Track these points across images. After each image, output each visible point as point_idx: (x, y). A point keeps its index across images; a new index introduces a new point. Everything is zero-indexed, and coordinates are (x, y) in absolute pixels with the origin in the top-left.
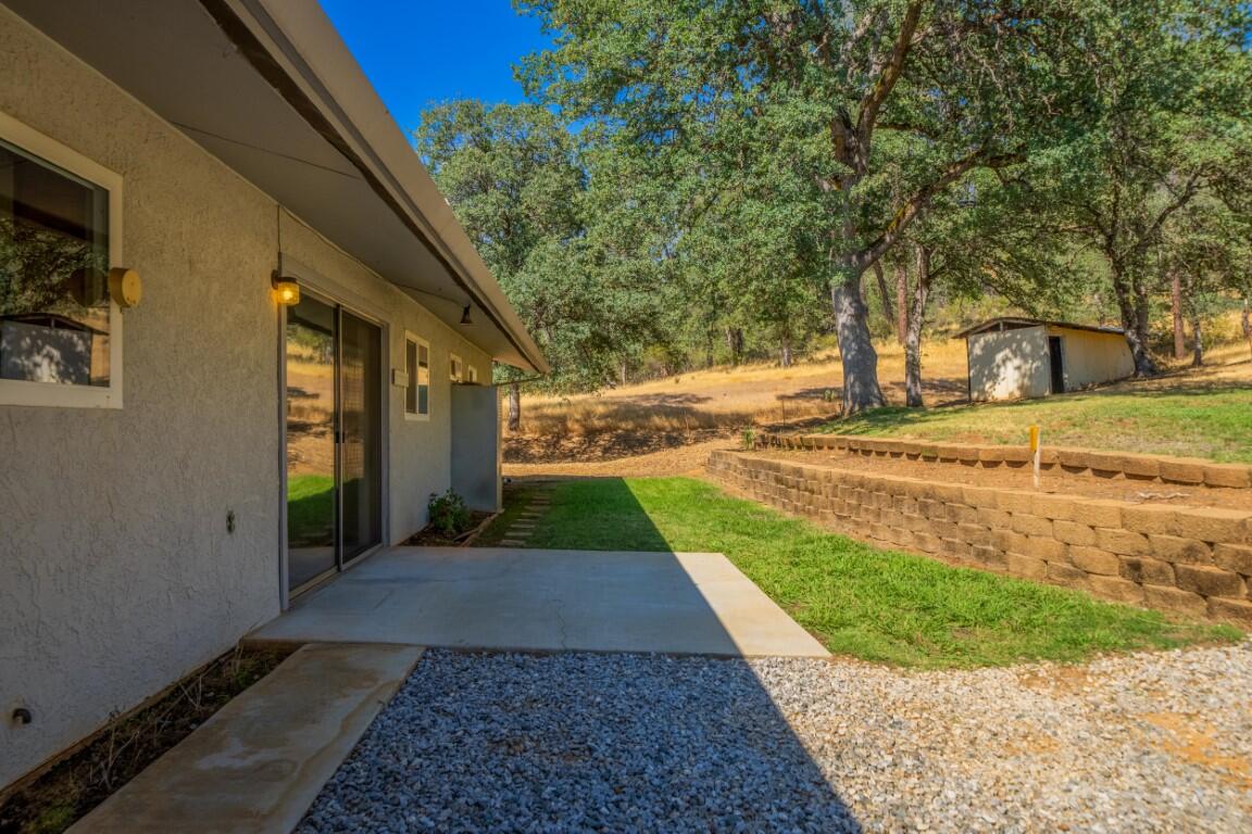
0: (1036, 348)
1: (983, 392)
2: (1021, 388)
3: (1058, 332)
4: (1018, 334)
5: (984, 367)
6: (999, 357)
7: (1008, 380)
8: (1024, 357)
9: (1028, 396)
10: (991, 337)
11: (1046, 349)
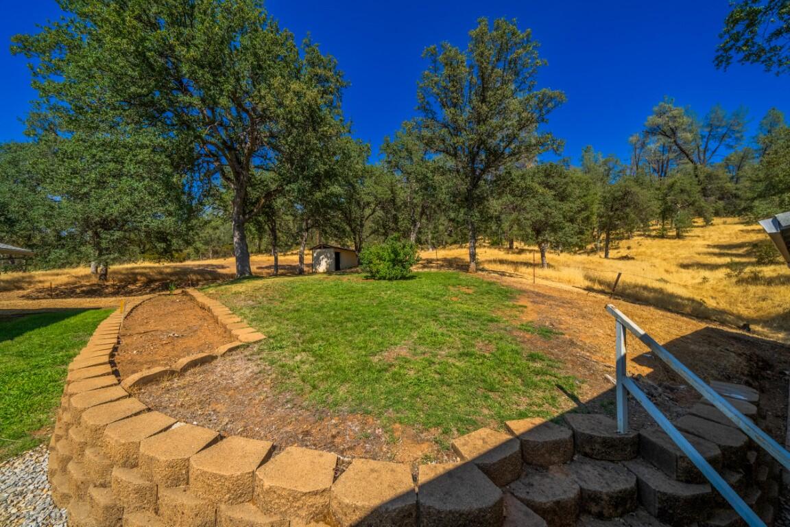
0: (331, 255)
1: (316, 269)
2: (326, 268)
3: (338, 251)
4: (327, 250)
5: (317, 261)
6: (321, 257)
7: (322, 267)
8: (328, 258)
9: (328, 272)
10: (319, 250)
11: (334, 256)
